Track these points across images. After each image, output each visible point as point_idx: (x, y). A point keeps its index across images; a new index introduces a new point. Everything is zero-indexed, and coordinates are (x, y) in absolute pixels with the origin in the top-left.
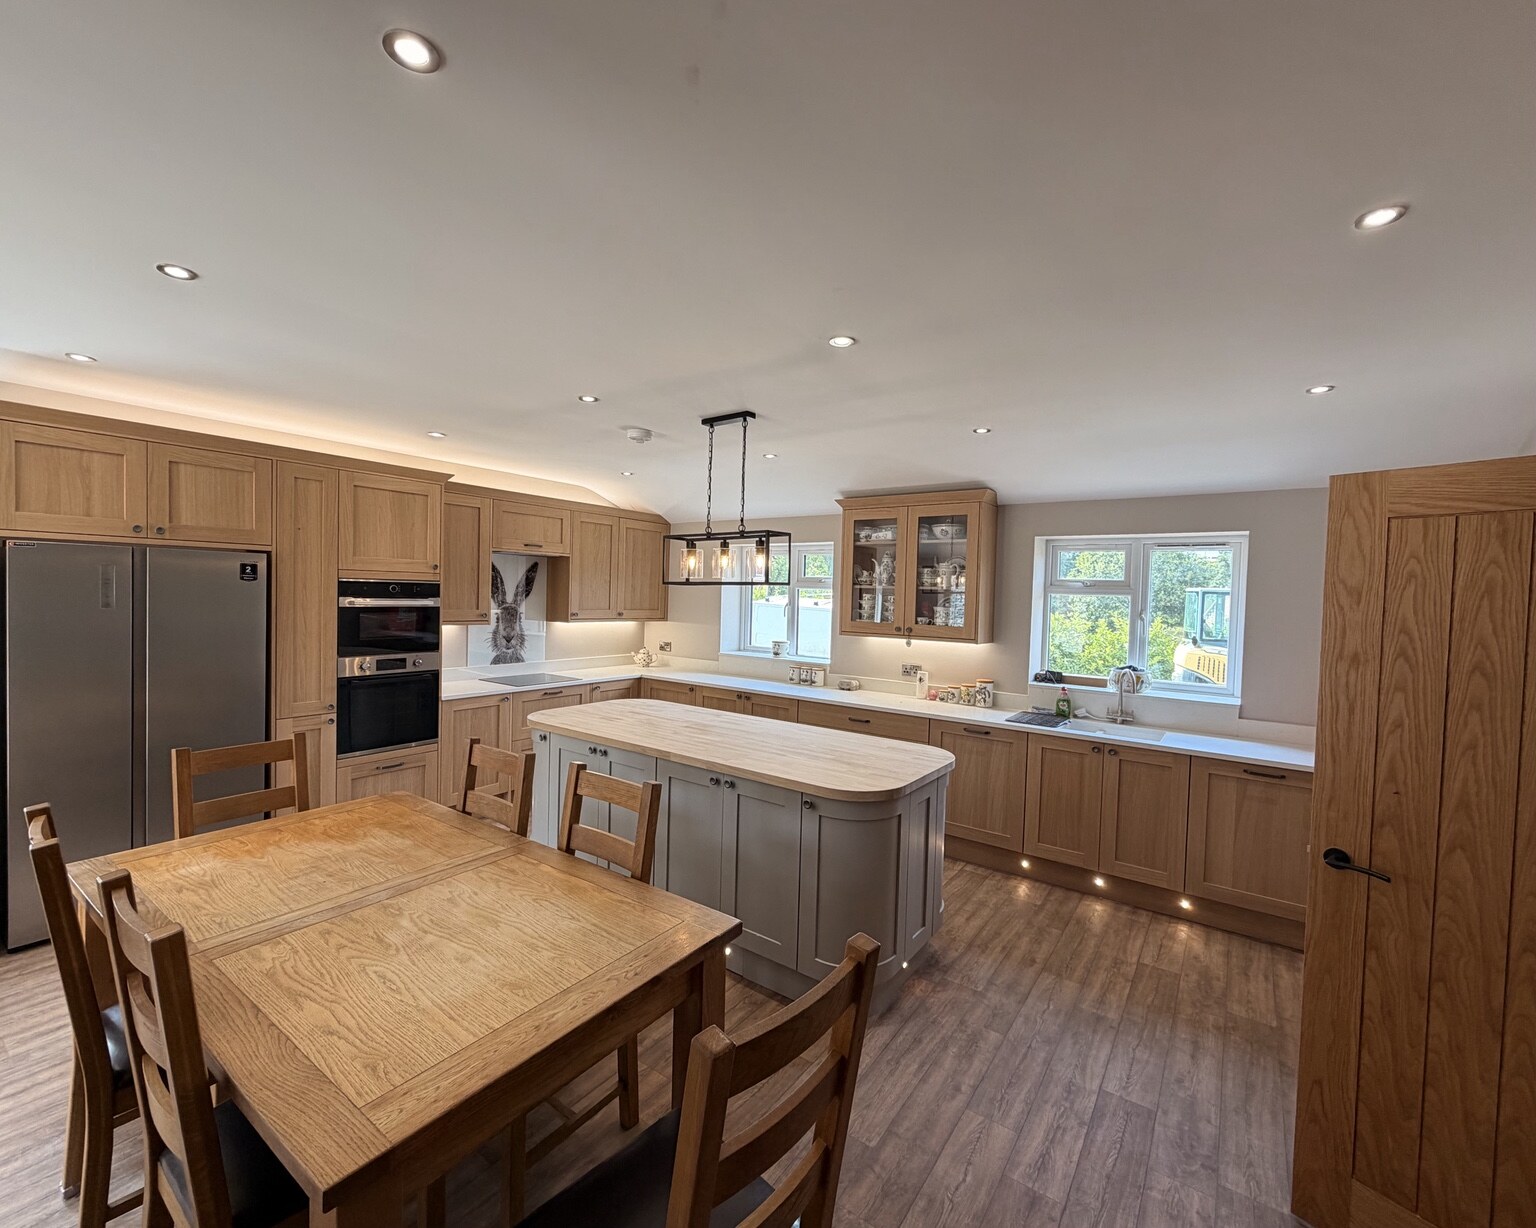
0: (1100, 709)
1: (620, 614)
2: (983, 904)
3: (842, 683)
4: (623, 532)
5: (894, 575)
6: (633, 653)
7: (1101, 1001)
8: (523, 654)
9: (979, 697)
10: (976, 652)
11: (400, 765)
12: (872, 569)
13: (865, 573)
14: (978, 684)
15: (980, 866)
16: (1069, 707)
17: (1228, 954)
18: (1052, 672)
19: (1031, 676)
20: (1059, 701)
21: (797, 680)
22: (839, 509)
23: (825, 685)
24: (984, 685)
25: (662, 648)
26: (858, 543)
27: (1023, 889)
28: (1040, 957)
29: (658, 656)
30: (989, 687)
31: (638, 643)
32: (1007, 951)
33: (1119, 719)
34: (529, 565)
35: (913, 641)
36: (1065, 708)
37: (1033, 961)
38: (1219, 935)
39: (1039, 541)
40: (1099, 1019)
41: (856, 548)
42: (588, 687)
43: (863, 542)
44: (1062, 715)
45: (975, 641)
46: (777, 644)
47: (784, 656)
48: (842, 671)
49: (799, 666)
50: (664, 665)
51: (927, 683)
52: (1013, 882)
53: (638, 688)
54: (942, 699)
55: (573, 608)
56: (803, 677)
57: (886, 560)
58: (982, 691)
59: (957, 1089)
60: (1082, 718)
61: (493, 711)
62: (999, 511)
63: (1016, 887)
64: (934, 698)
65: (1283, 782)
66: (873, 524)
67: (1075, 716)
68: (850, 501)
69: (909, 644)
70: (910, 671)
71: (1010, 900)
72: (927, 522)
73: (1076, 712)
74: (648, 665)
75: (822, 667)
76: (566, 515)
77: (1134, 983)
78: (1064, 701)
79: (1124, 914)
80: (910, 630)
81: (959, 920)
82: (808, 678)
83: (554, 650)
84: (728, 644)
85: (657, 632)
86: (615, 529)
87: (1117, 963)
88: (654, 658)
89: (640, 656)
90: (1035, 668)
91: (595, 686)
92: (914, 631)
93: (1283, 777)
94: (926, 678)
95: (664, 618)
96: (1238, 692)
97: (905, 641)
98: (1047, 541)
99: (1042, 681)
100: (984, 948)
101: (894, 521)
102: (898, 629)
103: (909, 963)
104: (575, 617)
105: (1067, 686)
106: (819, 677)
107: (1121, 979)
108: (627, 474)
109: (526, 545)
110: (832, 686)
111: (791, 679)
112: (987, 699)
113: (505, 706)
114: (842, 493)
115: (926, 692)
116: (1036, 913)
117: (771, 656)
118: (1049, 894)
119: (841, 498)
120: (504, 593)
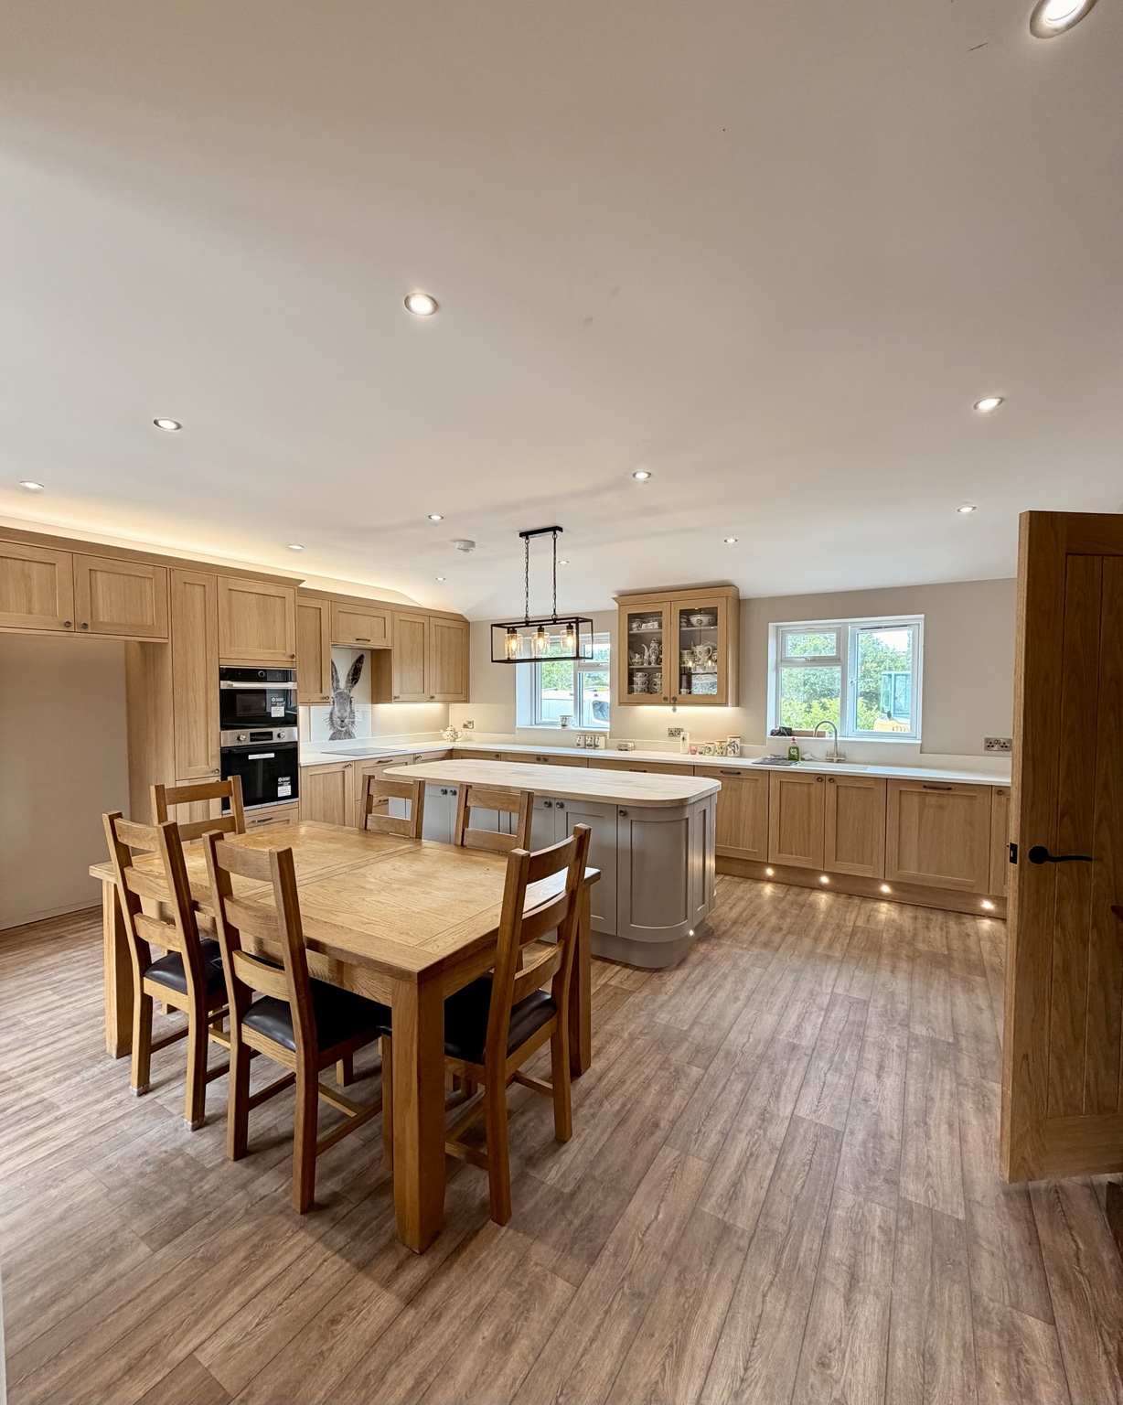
0: (820, 754)
1: (432, 697)
2: (741, 899)
3: (620, 745)
4: (433, 629)
5: (661, 656)
6: (442, 731)
7: (830, 946)
8: (354, 731)
9: (730, 750)
10: (725, 714)
11: (271, 819)
12: (642, 653)
13: (637, 656)
14: (729, 740)
15: (735, 876)
16: (798, 753)
17: (915, 918)
18: (784, 728)
19: (769, 733)
20: (790, 748)
21: (583, 745)
22: (615, 606)
23: (606, 748)
24: (733, 740)
25: (465, 726)
26: (631, 632)
27: (768, 889)
28: (785, 927)
29: (462, 733)
30: (737, 741)
31: (445, 723)
32: (761, 924)
33: (835, 759)
34: (357, 657)
35: (677, 708)
36: (795, 754)
37: (781, 929)
38: (909, 908)
39: (772, 626)
40: (828, 957)
41: (630, 635)
42: (412, 756)
43: (635, 631)
44: (793, 759)
45: (725, 704)
46: (565, 718)
47: (570, 727)
48: (619, 735)
49: (585, 734)
50: (469, 740)
51: (688, 741)
52: (760, 885)
53: (451, 754)
54: (701, 753)
55: (395, 692)
56: (588, 742)
57: (653, 645)
58: (732, 744)
59: (737, 999)
60: (808, 760)
61: (340, 775)
62: (740, 604)
63: (763, 888)
64: (694, 752)
65: (951, 792)
66: (642, 617)
67: (803, 759)
68: (623, 597)
69: (674, 710)
70: (674, 733)
71: (759, 896)
72: (686, 614)
73: (803, 757)
74: (454, 741)
75: (603, 734)
76: (388, 615)
77: (852, 936)
78: (794, 748)
79: (842, 899)
80: (675, 699)
81: (725, 908)
82: (592, 743)
83: (379, 728)
84: (523, 720)
85: (459, 712)
86: (426, 626)
87: (839, 927)
88: (460, 734)
89: (448, 733)
90: (771, 726)
91: (417, 755)
92: (678, 699)
93: (950, 789)
94: (688, 738)
95: (467, 701)
96: (919, 736)
97: (671, 708)
98: (777, 627)
99: (777, 735)
100: (745, 924)
101: (660, 614)
102: (666, 699)
103: (695, 930)
104: (396, 699)
105: (796, 738)
106: (601, 742)
107: (842, 935)
108: (440, 579)
109: (358, 640)
110: (611, 748)
111: (578, 745)
112: (736, 751)
113: (349, 772)
114: (617, 592)
115: (688, 749)
116: (780, 902)
117: (560, 728)
118: (788, 890)
119: (616, 596)
120: (338, 681)
